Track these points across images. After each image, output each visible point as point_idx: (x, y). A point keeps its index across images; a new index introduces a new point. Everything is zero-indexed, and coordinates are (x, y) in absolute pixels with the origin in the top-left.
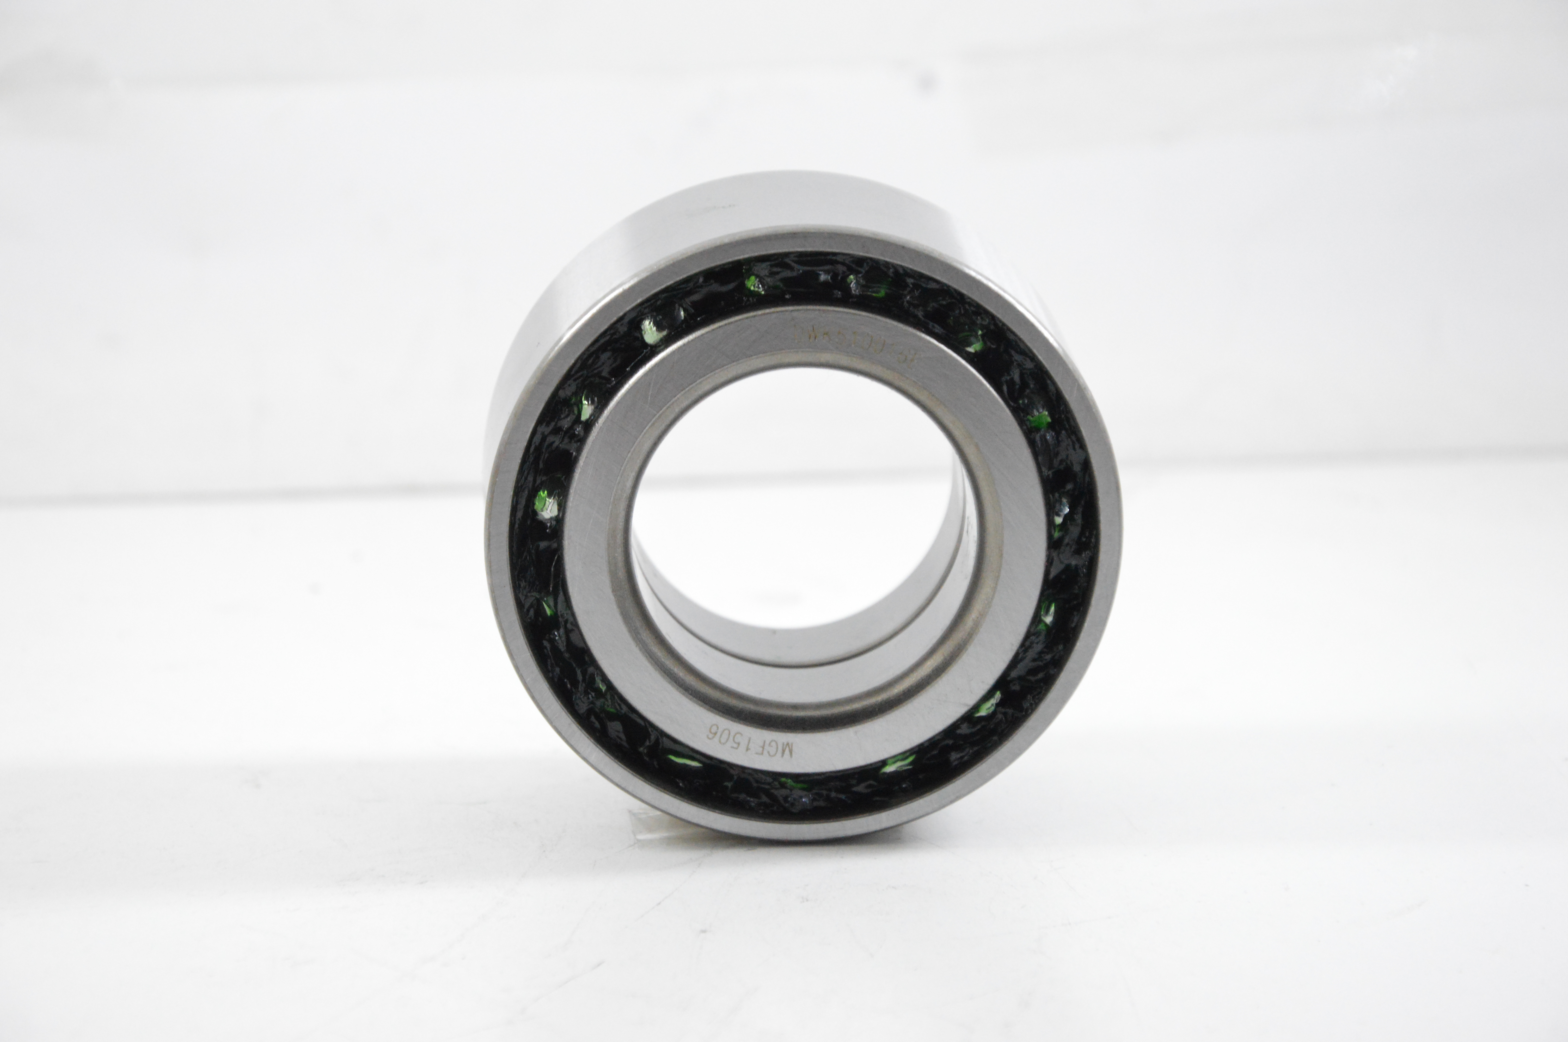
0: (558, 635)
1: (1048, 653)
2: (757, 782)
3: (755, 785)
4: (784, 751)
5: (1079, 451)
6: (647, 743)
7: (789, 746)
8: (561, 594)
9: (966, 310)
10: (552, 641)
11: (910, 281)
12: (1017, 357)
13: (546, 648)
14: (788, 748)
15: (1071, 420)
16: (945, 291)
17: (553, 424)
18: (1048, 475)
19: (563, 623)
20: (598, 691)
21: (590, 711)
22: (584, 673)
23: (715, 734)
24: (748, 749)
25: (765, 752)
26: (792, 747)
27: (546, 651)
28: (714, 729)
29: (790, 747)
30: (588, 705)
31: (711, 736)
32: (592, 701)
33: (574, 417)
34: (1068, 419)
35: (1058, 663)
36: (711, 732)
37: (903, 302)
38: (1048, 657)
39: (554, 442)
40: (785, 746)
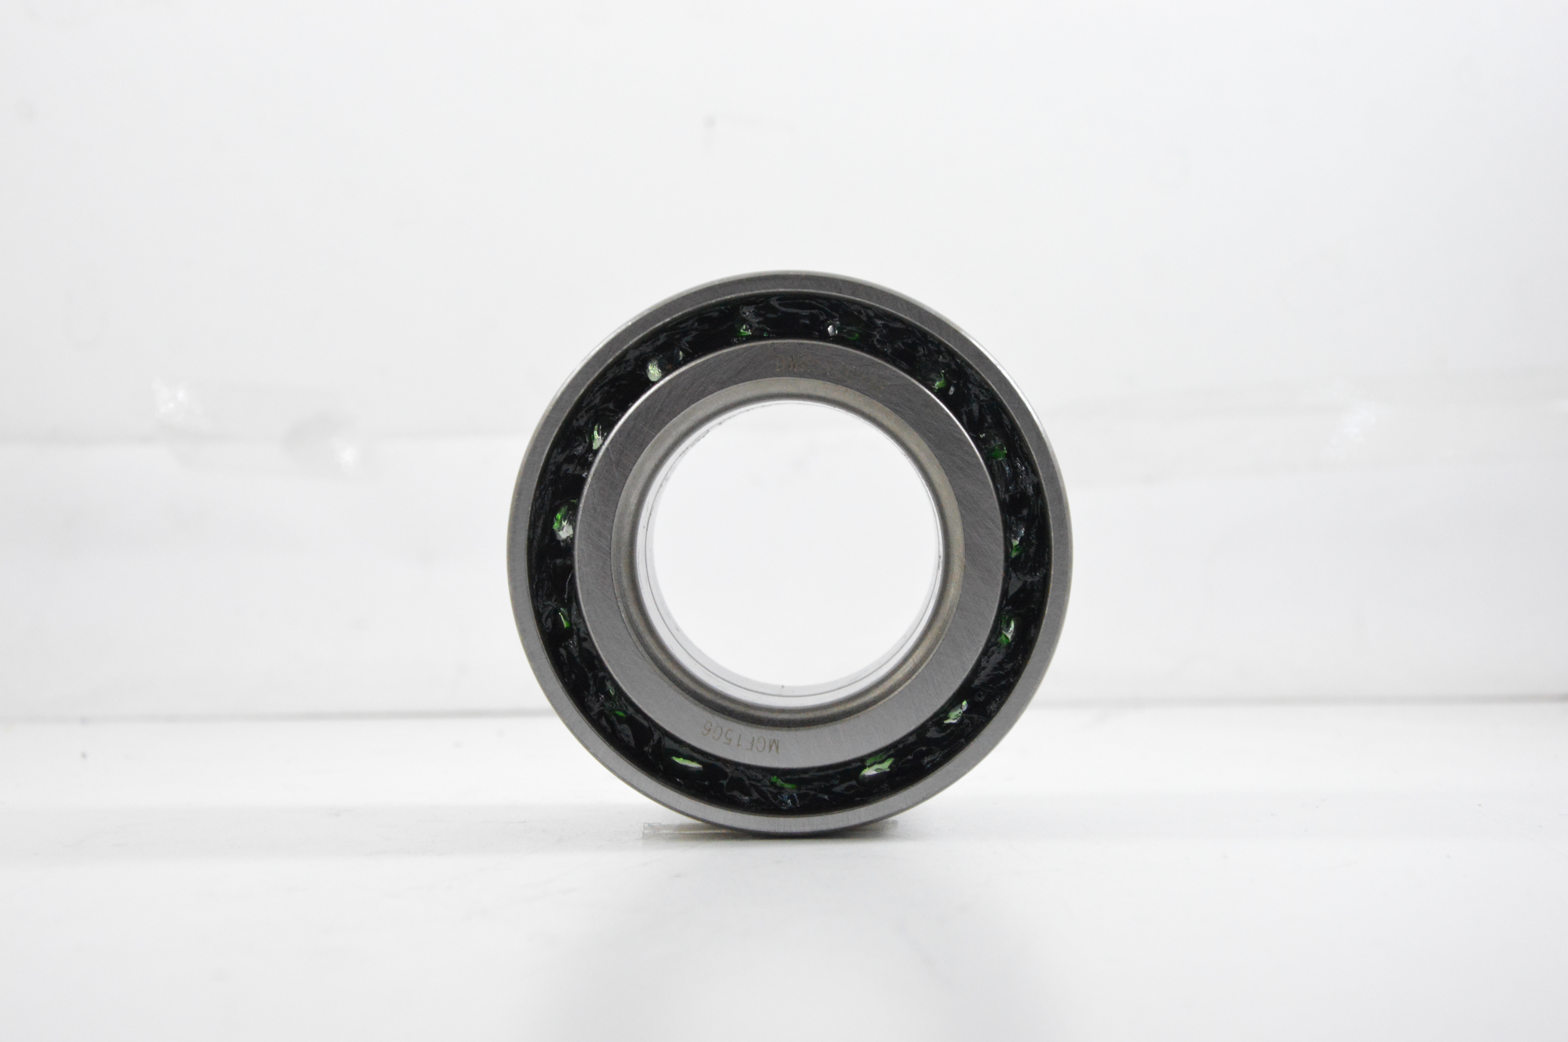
0: (573, 643)
1: (1008, 663)
2: (749, 778)
3: (747, 782)
4: (771, 747)
5: (1031, 475)
6: (652, 743)
7: (775, 743)
8: (574, 604)
9: (929, 350)
10: (566, 648)
11: (879, 322)
12: (975, 390)
13: (562, 655)
14: (774, 745)
15: (1024, 448)
16: (909, 330)
17: (567, 452)
18: (1005, 498)
19: (576, 631)
20: (607, 694)
21: (601, 713)
22: (595, 677)
23: (709, 730)
24: (738, 745)
25: (754, 748)
26: (778, 743)
27: (562, 658)
28: (708, 726)
29: (777, 744)
30: (599, 707)
31: (705, 732)
32: (602, 703)
33: (587, 445)
34: (1021, 447)
35: (1017, 672)
36: (705, 729)
37: (873, 341)
38: (1009, 666)
39: (568, 469)
40: (771, 743)
